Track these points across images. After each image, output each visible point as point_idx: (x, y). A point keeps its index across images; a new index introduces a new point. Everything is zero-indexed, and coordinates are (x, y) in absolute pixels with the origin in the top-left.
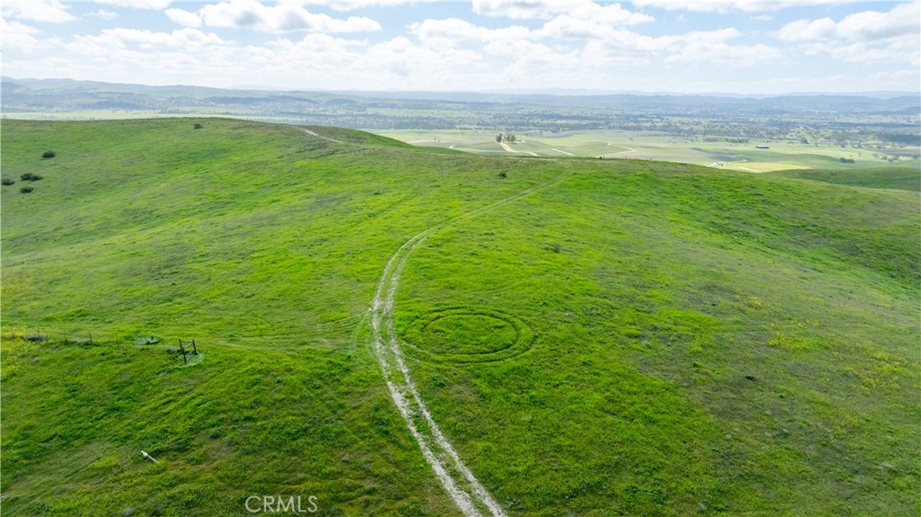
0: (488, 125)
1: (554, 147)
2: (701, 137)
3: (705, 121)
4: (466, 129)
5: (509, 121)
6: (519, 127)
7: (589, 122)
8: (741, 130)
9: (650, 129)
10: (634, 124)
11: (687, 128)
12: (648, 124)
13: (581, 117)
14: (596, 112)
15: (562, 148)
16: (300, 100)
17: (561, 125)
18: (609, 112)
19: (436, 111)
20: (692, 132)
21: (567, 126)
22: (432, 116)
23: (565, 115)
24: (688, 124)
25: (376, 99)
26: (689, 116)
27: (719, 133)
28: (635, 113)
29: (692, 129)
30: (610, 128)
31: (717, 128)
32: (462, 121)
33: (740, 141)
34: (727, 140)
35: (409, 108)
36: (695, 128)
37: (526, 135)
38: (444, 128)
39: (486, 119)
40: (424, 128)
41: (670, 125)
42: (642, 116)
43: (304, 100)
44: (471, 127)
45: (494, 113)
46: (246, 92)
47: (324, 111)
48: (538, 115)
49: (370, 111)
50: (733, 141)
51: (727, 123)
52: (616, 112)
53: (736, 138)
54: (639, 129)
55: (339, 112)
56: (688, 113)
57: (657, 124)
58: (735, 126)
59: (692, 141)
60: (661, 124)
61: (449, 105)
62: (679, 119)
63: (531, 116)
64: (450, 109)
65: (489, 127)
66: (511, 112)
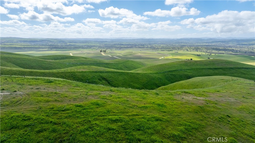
0: (102, 47)
1: (118, 53)
2: (160, 50)
3: (162, 45)
4: (94, 49)
5: (108, 46)
6: (110, 48)
7: (130, 46)
8: (171, 48)
9: (147, 48)
10: (143, 47)
11: (157, 47)
12: (146, 47)
13: (129, 45)
14: (133, 43)
15: (120, 54)
16: (47, 41)
17: (122, 47)
18: (136, 43)
19: (88, 44)
20: (158, 48)
21: (124, 47)
22: (86, 45)
23: (124, 44)
24: (157, 46)
25: (71, 41)
26: (158, 44)
27: (165, 48)
28: (144, 44)
29: (158, 47)
30: (136, 48)
31: (164, 47)
32: (94, 46)
33: (171, 51)
34: (167, 50)
35: (81, 43)
36: (159, 47)
37: (111, 50)
38: (88, 48)
39: (102, 46)
40: (82, 48)
41: (152, 46)
42: (145, 44)
43: (49, 41)
44: (96, 48)
45: (104, 44)
46: (31, 39)
47: (54, 44)
48: (117, 44)
49: (68, 44)
50: (169, 51)
51: (167, 46)
52: (138, 43)
53: (169, 50)
54: (144, 48)
55: (58, 44)
56: (158, 43)
57: (149, 46)
58: (169, 46)
59: (158, 51)
60: (150, 46)
61: (92, 42)
62: (155, 45)
63: (115, 45)
64: (92, 43)
65: (101, 48)
66: (110, 44)
